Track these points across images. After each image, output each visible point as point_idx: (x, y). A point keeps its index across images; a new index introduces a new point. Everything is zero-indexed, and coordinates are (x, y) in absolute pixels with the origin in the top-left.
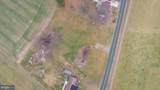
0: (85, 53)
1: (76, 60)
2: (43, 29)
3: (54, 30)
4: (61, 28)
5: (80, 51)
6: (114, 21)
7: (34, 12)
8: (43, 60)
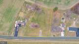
0: (36, 26)
1: (32, 23)
2: (41, 6)
3: (43, 11)
4: (44, 13)
5: (36, 24)
6: (54, 36)
8: (29, 10)
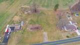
3: (42, 12)
4: (45, 14)
5: (37, 25)
6: (68, 37)
7: (46, 4)
